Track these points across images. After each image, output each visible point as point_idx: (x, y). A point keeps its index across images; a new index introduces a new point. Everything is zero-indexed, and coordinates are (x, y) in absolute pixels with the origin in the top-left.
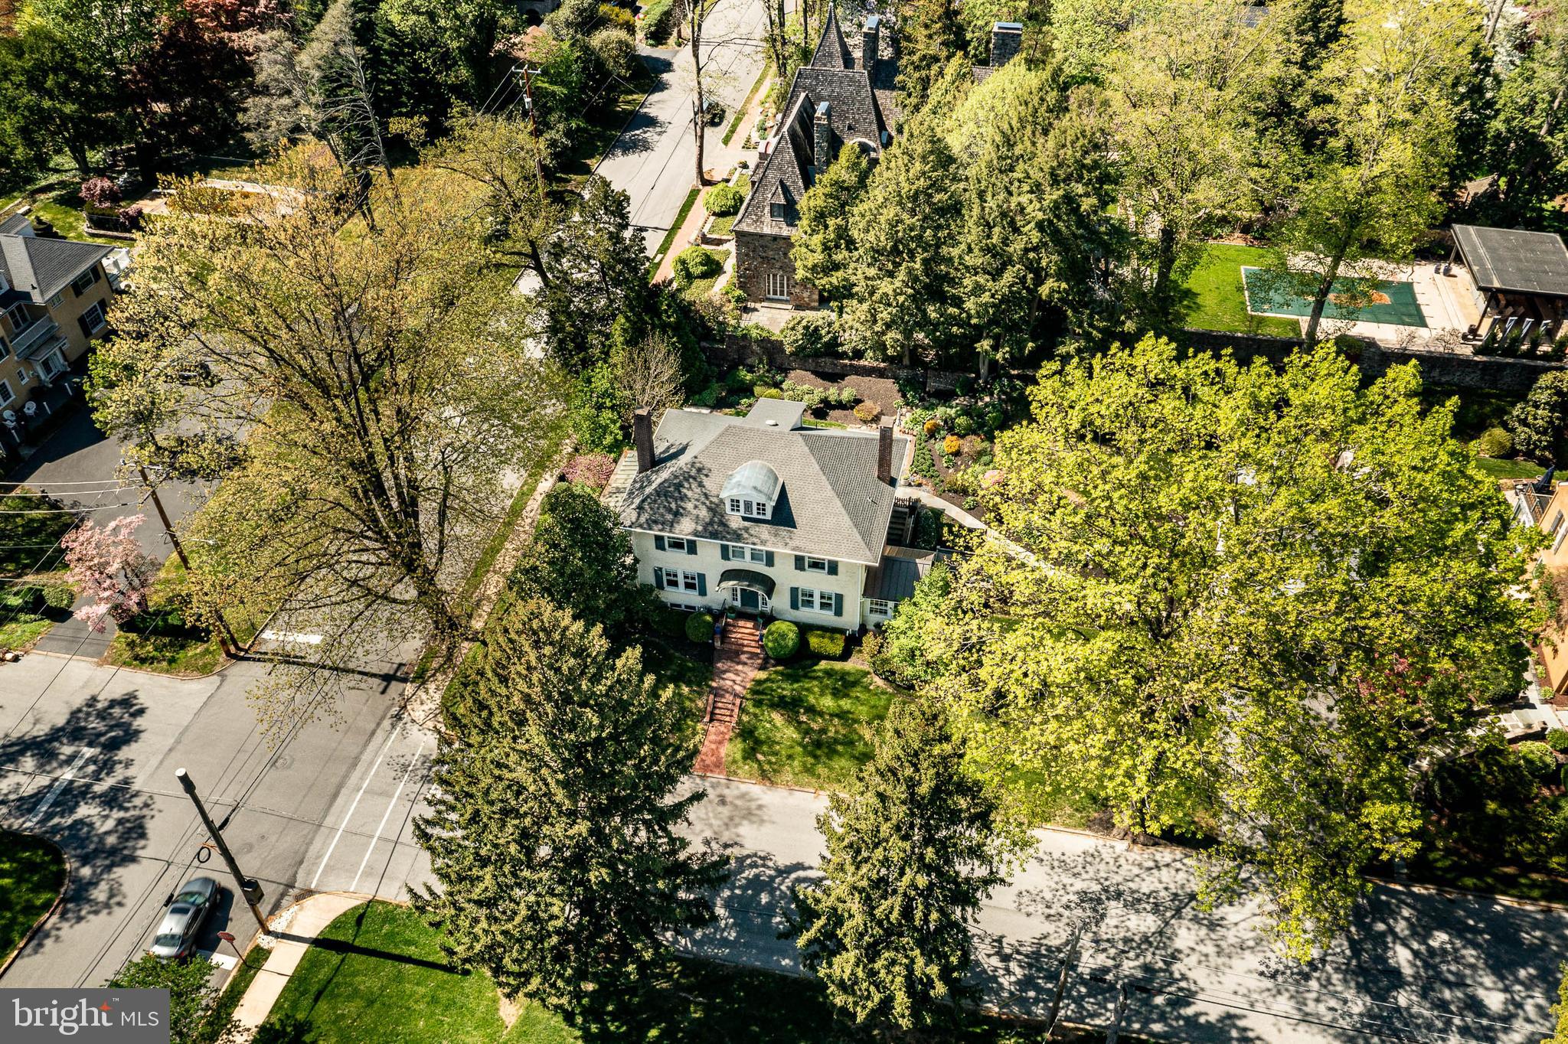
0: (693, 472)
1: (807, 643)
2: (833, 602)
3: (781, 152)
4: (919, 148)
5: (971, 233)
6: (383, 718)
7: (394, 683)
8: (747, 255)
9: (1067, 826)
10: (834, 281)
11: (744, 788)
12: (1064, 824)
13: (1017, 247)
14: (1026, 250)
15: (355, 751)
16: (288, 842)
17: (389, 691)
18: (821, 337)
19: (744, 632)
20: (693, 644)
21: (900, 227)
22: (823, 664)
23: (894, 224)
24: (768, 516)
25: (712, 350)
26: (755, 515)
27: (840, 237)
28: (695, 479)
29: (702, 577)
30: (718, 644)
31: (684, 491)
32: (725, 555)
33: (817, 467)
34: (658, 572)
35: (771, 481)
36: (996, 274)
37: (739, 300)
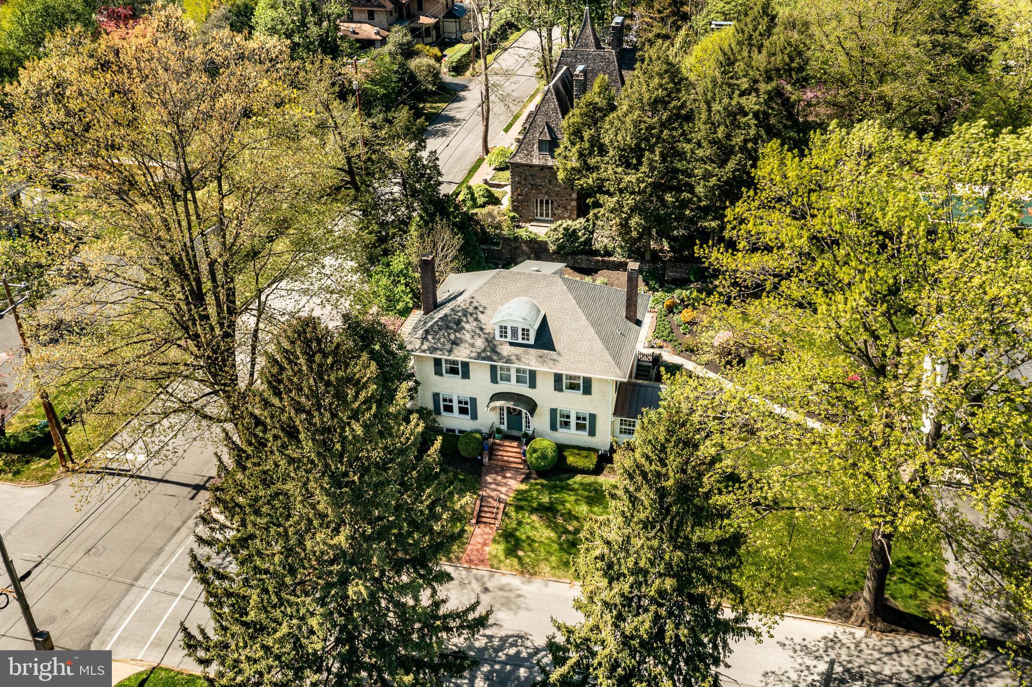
0: (471, 310)
1: (565, 458)
2: (587, 423)
3: (547, 102)
4: (657, 67)
5: (701, 129)
6: (189, 518)
7: (202, 492)
8: (520, 183)
9: (807, 614)
10: (590, 181)
11: (504, 580)
12: (803, 612)
13: (738, 140)
14: (746, 141)
15: (159, 543)
16: (87, 617)
17: (197, 497)
18: (578, 238)
19: (510, 452)
20: (465, 460)
21: (643, 126)
22: (578, 478)
23: (636, 124)
24: (532, 341)
25: (490, 251)
26: (520, 341)
27: (592, 146)
28: (471, 314)
29: (474, 401)
30: (486, 460)
31: (463, 324)
32: (494, 380)
33: (574, 302)
34: (436, 396)
35: (535, 312)
36: (723, 163)
37: (513, 218)
